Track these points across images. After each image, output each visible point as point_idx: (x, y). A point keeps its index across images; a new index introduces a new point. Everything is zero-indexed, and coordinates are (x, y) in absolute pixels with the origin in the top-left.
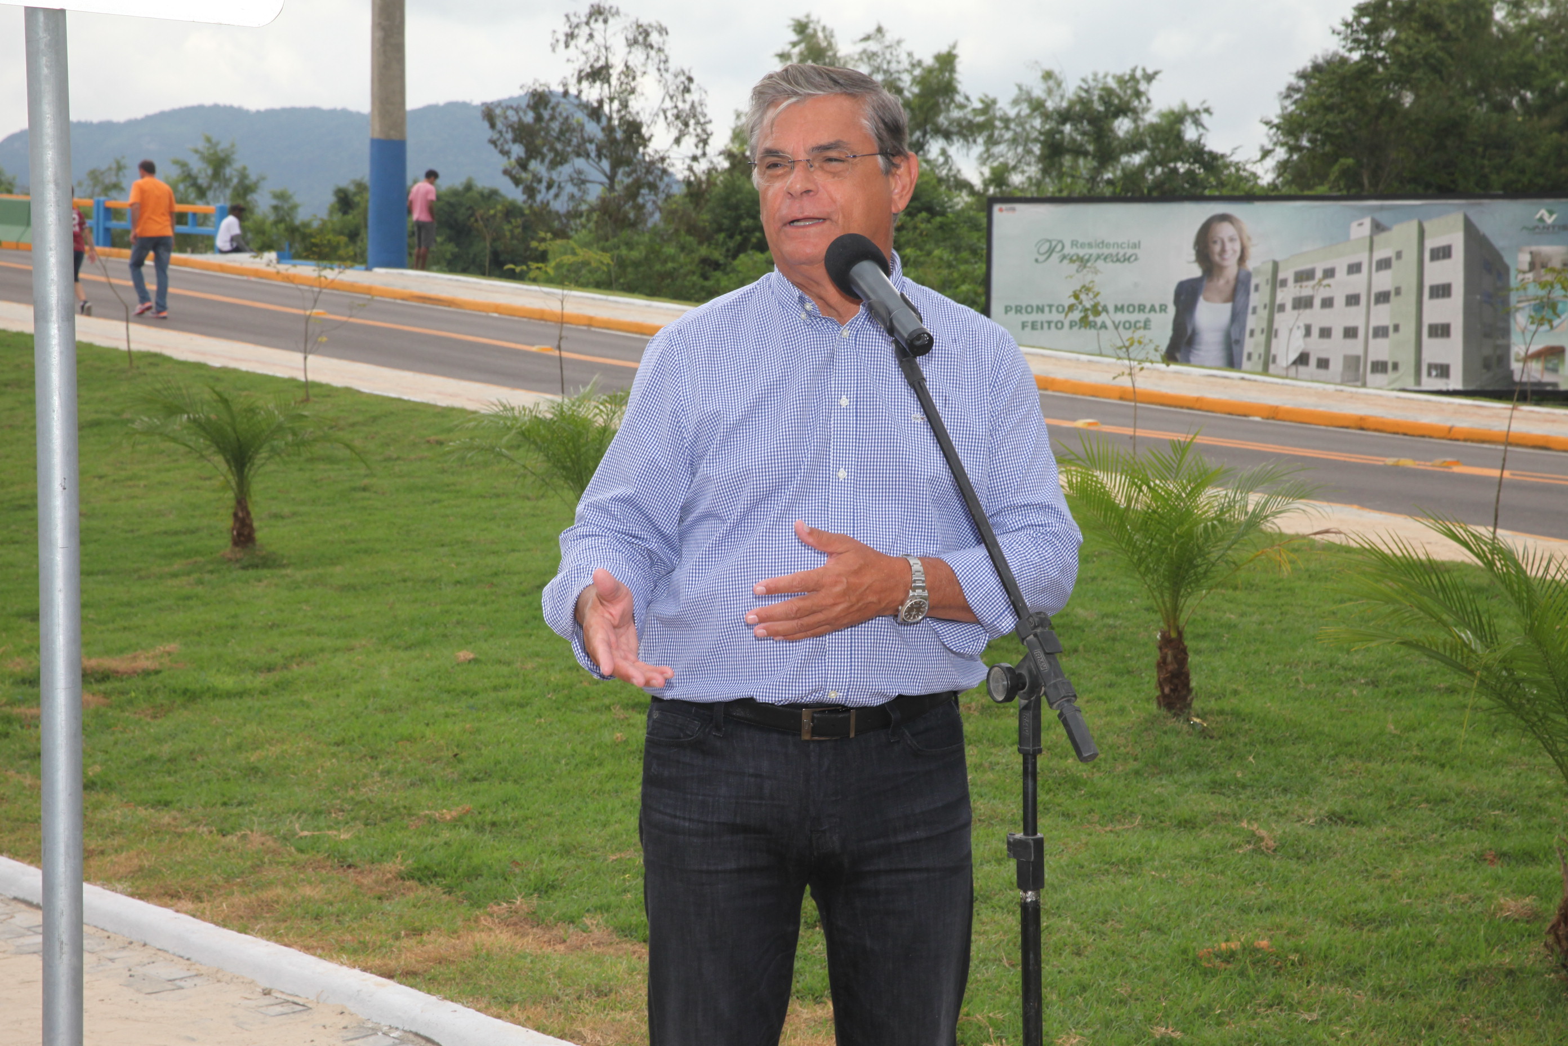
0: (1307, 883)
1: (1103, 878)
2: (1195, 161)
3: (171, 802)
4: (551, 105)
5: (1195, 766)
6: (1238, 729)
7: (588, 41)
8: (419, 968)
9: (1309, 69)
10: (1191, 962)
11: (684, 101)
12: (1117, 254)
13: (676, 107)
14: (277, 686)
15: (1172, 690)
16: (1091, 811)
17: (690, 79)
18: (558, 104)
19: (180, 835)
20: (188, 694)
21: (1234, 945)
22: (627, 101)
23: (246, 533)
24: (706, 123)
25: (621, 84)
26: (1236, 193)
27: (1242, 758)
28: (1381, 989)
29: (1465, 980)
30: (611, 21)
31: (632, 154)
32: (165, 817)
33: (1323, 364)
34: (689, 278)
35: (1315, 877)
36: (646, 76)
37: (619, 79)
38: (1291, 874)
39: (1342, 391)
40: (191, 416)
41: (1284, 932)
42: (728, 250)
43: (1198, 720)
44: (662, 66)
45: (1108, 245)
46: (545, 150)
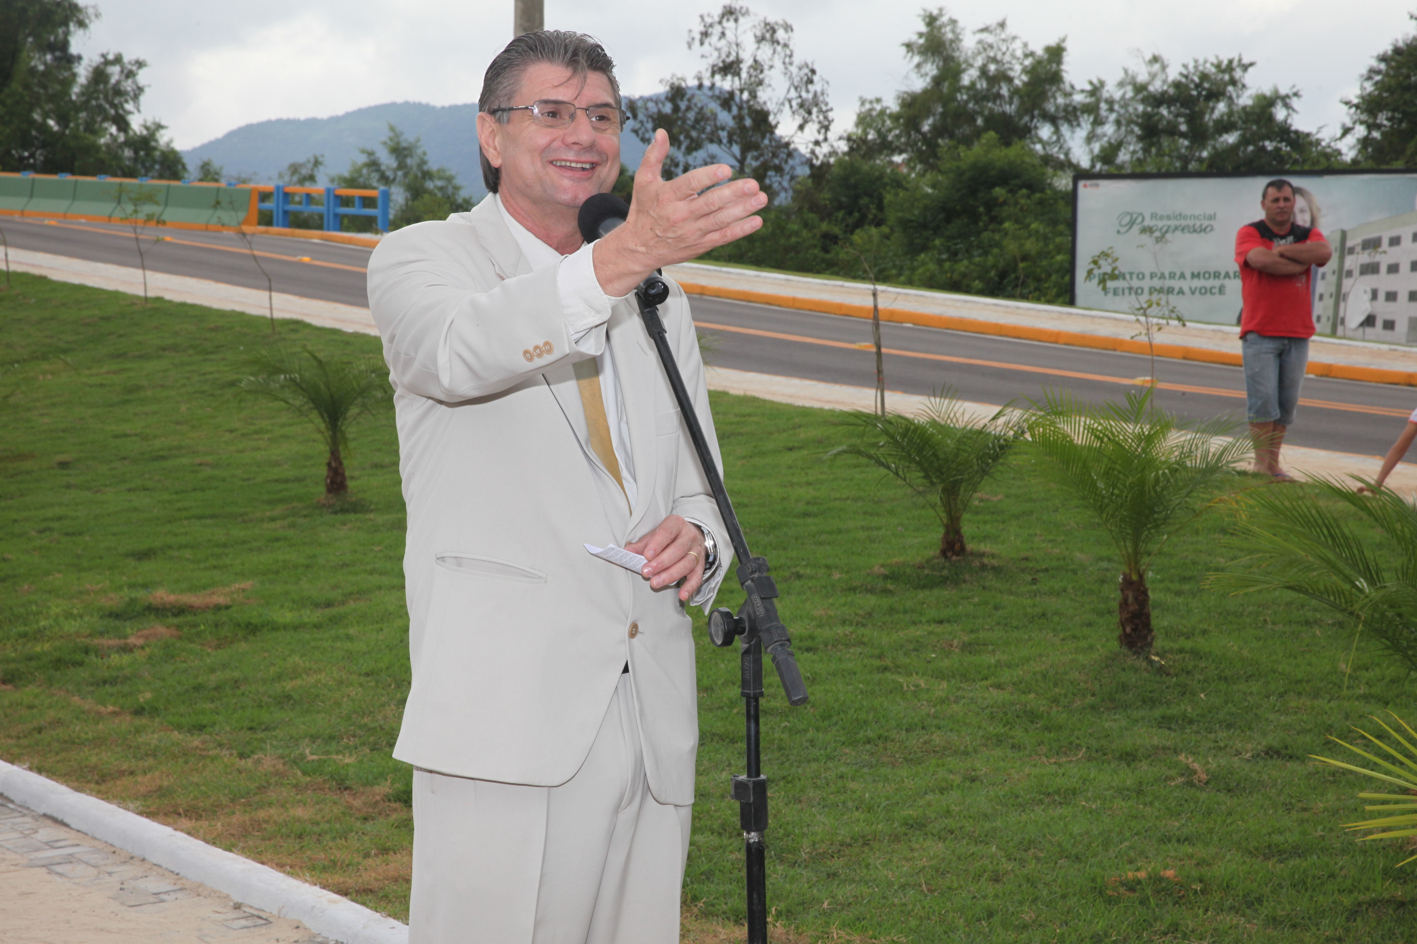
0: (1230, 814)
1: (1036, 808)
2: (1281, 141)
3: (204, 726)
4: (687, 96)
5: (1150, 702)
6: (1195, 667)
7: (720, 38)
8: (375, 885)
9: (1390, 53)
10: (1098, 890)
11: (808, 91)
12: (1194, 225)
13: (800, 97)
14: (330, 620)
15: (1134, 630)
16: (1042, 743)
17: (813, 72)
18: (693, 96)
19: (203, 757)
20: (251, 627)
21: (1142, 875)
22: (755, 92)
23: (338, 481)
24: (827, 111)
25: (751, 76)
26: (1316, 168)
27: (1194, 694)
28: (1274, 919)
29: (1357, 912)
30: (742, 20)
31: (760, 140)
32: (195, 741)
33: (1389, 325)
34: (810, 251)
35: (1239, 809)
36: (773, 70)
37: (748, 73)
38: (1216, 806)
39: (1395, 350)
40: (288, 376)
41: (1194, 862)
42: (847, 226)
43: (1156, 659)
44: (787, 60)
45: (1185, 217)
46: (682, 137)
